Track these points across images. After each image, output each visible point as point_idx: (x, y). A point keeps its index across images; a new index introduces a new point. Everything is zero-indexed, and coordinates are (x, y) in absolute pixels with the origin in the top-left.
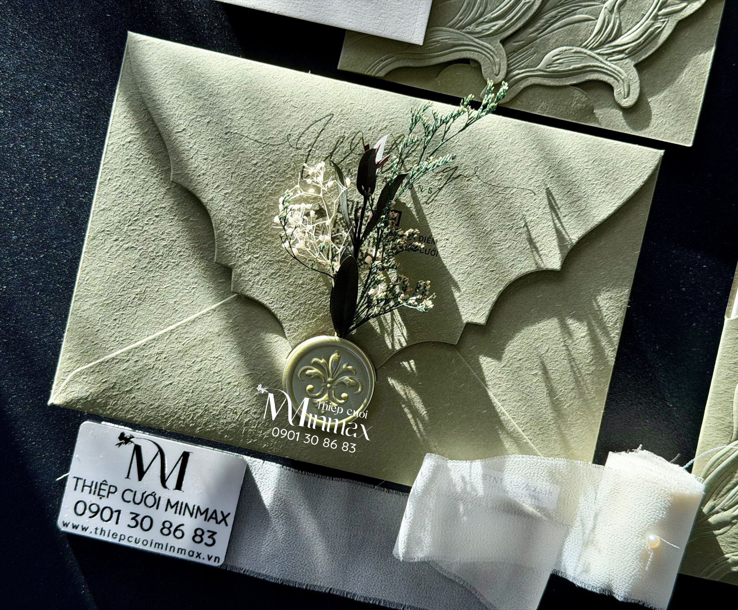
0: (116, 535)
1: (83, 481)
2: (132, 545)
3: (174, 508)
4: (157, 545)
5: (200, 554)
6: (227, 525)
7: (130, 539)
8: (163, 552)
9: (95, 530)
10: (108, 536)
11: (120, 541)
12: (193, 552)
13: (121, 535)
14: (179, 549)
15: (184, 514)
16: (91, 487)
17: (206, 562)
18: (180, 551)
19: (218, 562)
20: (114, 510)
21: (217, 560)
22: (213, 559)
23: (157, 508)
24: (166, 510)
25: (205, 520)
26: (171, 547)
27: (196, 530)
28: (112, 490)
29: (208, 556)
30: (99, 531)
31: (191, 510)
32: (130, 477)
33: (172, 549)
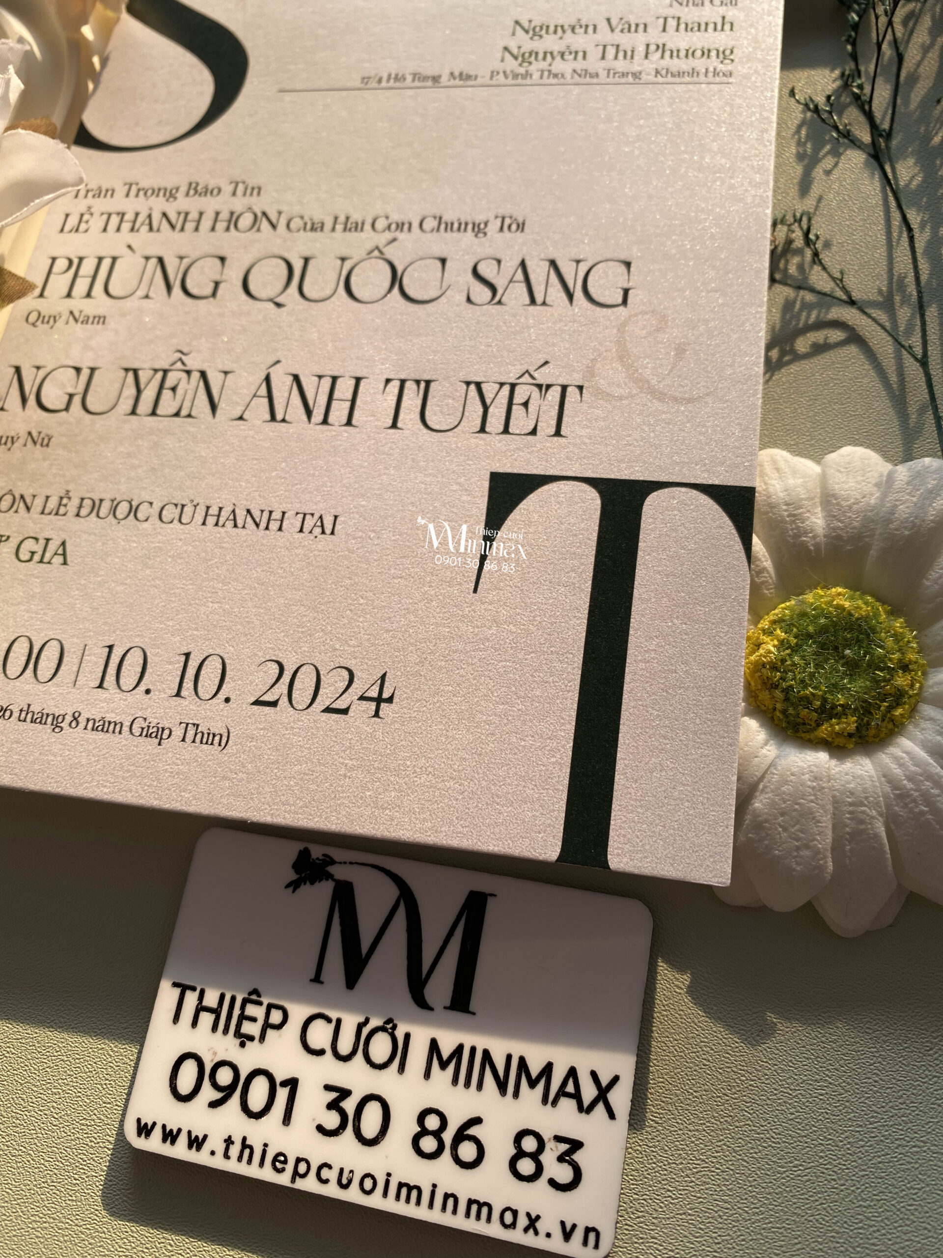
0: (285, 1162)
1: (196, 994)
2: (332, 1191)
3: (451, 1067)
4: (404, 1191)
5: (538, 1217)
6: (612, 1115)
7: (325, 1173)
8: (421, 1213)
9: (224, 1145)
10: (262, 1164)
11: (293, 1180)
12: (515, 1213)
13: (299, 1160)
14: (470, 1202)
15: (480, 1087)
16: (216, 1012)
17: (556, 1245)
18: (474, 1208)
19: (596, 1246)
20: (278, 1080)
21: (592, 1236)
22: (578, 1235)
23: (402, 1068)
24: (427, 1075)
25: (545, 1100)
26: (447, 1196)
27: (519, 1137)
28: (276, 1017)
29: (563, 1223)
30: (235, 1150)
31: (501, 1073)
32: (322, 979)
33: (451, 1202)
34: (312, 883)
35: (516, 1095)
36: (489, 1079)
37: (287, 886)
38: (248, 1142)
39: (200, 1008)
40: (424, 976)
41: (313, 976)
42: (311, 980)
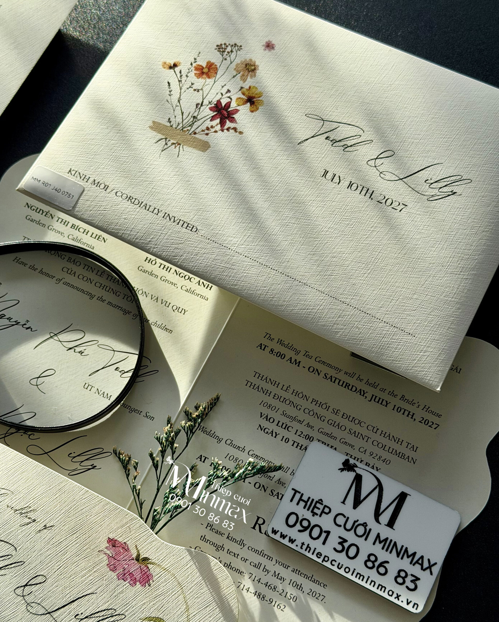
34: (348, 471)
35: (402, 558)
36: (394, 551)
37: (339, 469)
38: (310, 546)
39: (301, 499)
40: (380, 513)
41: (342, 501)
42: (341, 502)
